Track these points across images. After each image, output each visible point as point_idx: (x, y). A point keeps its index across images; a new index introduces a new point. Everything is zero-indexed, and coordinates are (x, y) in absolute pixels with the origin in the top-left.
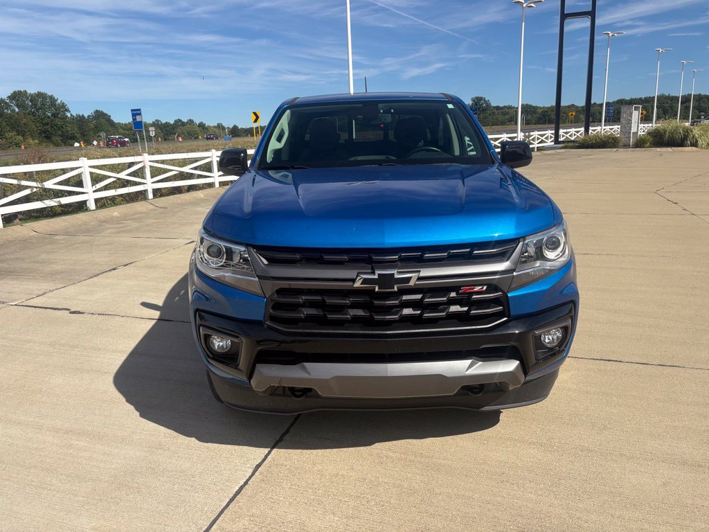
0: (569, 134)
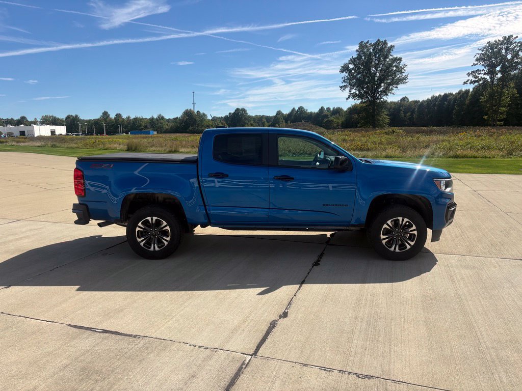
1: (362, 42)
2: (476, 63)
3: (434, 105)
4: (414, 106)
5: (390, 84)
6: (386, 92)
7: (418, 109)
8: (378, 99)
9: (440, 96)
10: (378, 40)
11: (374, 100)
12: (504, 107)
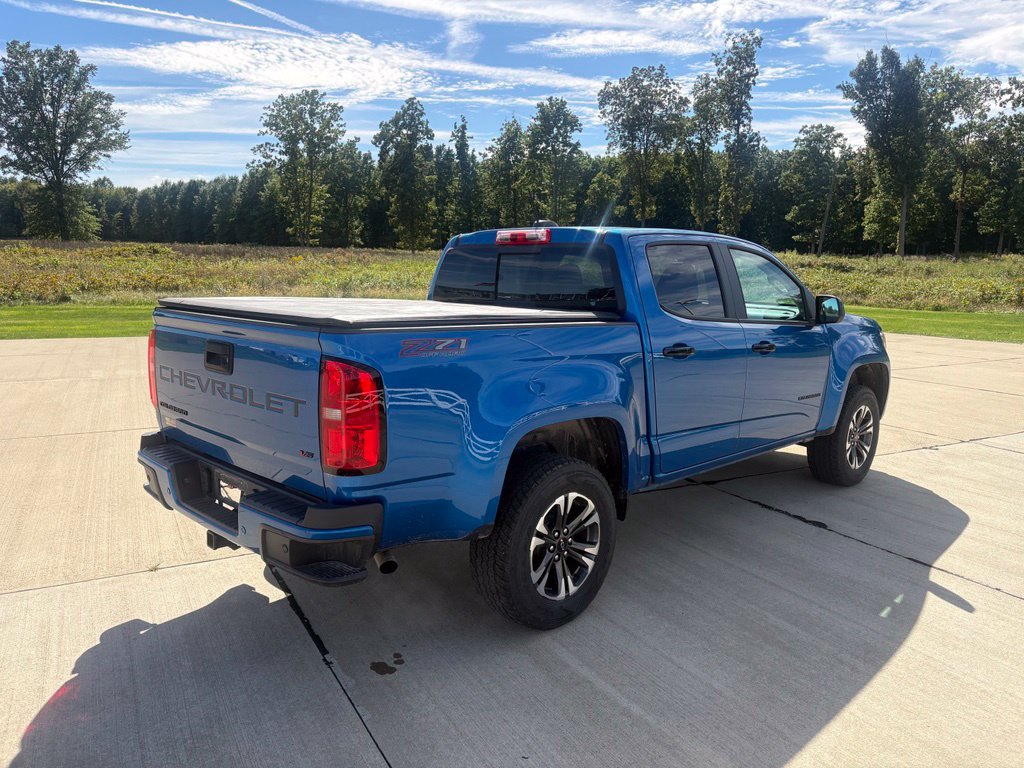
1: (15, 43)
2: (264, 129)
3: (173, 201)
4: (126, 198)
5: (90, 148)
6: (83, 162)
7: (139, 205)
8: (67, 176)
9: (181, 184)
10: (58, 48)
11: (59, 178)
12: (317, 213)
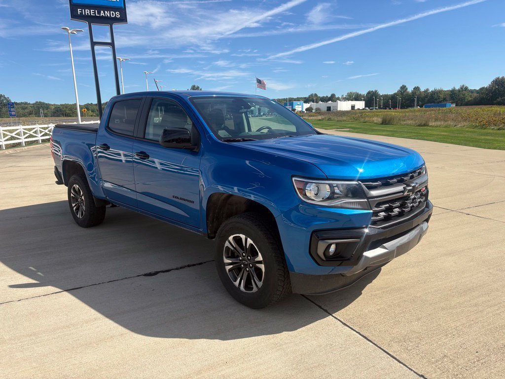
0: (34, 130)
